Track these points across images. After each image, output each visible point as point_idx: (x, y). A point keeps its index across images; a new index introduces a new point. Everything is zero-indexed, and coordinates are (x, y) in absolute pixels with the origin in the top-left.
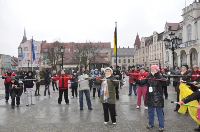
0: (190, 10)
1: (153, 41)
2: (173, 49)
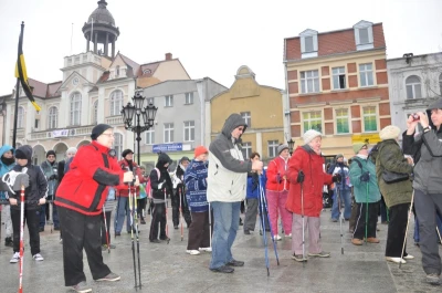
2: (138, 130)
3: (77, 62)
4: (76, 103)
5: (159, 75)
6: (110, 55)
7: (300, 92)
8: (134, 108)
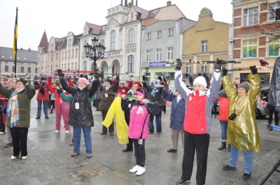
0: (115, 12)
1: (66, 44)
2: (95, 59)
4: (114, 37)
5: (159, 17)
7: (242, 25)
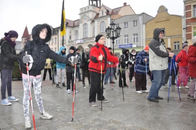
0: (87, 10)
3: (85, 11)
4: (86, 28)
5: (121, 13)
6: (99, 6)
7: (192, 17)
8: (111, 29)
